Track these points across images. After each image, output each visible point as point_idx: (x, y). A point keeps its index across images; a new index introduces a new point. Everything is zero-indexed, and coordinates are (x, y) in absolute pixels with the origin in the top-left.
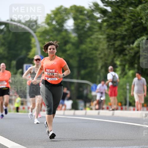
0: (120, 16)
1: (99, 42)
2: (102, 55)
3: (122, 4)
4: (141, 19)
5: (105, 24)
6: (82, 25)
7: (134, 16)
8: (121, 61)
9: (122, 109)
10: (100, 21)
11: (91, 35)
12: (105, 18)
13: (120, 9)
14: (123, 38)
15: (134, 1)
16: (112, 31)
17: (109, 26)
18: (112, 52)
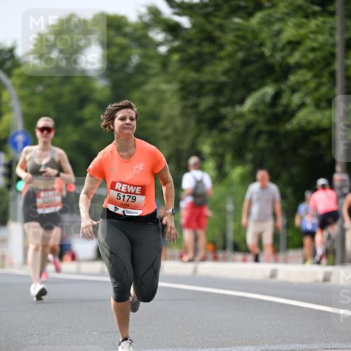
0: (211, 39)
1: (162, 100)
2: (169, 131)
3: (215, 10)
4: (262, 45)
5: (176, 57)
6: (120, 60)
7: (243, 38)
8: (214, 145)
9: (216, 259)
10: (163, 49)
11: (144, 83)
12: (176, 44)
13: (211, 22)
14: (219, 90)
15: (243, 4)
16: (193, 75)
17: (186, 62)
18: (192, 124)
